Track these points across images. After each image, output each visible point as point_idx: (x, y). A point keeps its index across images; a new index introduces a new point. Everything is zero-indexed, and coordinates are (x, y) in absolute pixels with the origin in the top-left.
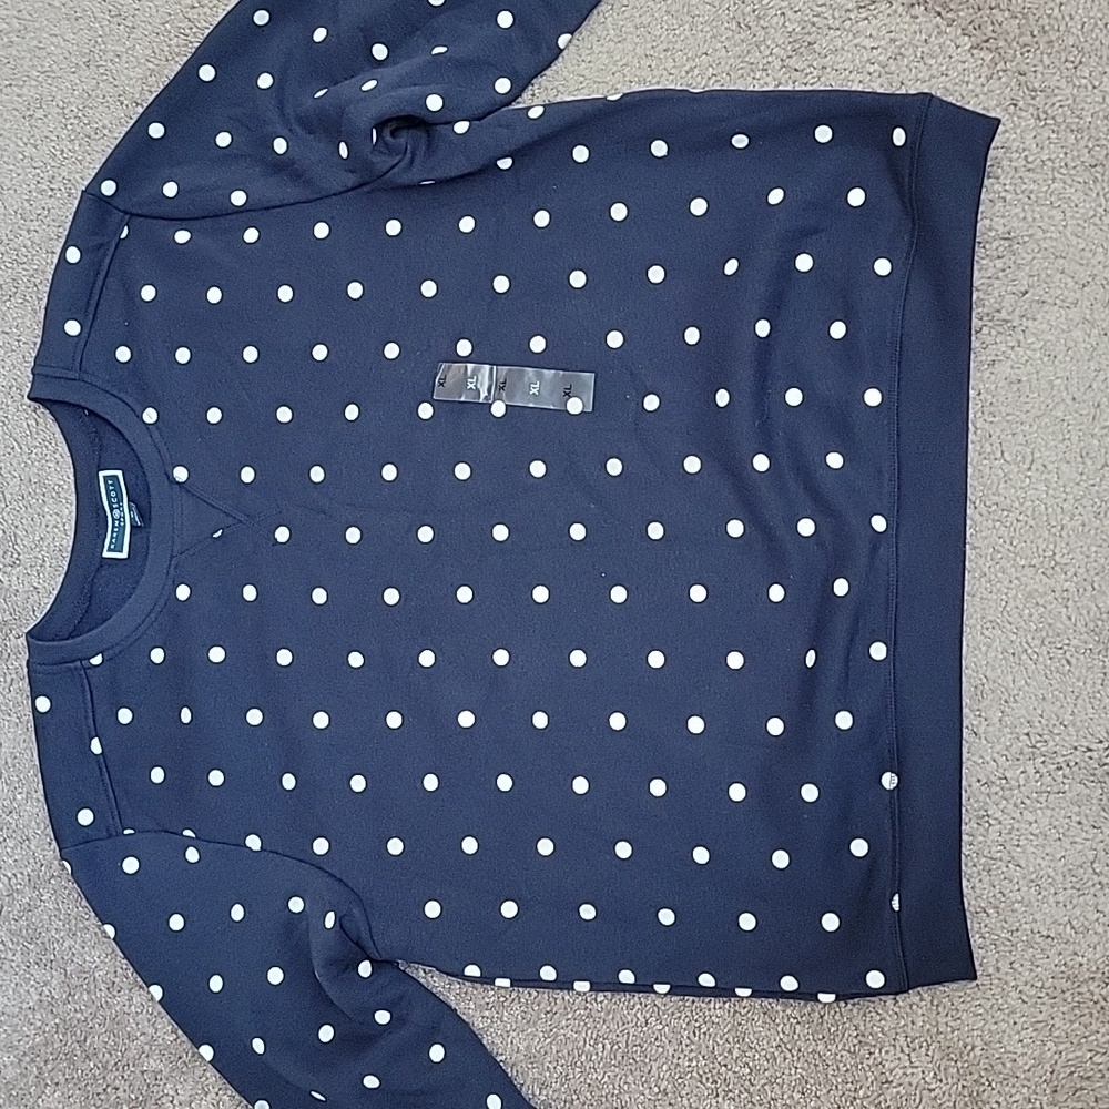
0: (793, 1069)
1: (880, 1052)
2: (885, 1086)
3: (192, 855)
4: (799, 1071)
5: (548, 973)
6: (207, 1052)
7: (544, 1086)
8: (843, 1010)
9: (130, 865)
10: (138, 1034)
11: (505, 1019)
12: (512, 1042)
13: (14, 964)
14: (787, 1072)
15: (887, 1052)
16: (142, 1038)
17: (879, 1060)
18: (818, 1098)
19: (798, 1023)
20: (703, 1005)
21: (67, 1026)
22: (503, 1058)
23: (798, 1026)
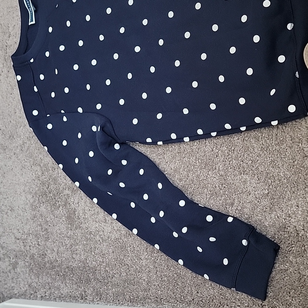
0: (268, 158)
1: (302, 145)
2: (305, 158)
3: (65, 119)
4: (271, 158)
5: (174, 136)
6: (77, 184)
7: (181, 180)
8: (285, 130)
9: (50, 126)
10: (62, 183)
11: (165, 158)
12: (169, 166)
13: (28, 166)
14: (266, 159)
15: (304, 144)
16: (63, 184)
17: (302, 148)
18: (279, 168)
19: (268, 139)
20: (232, 139)
21: (43, 183)
22: (166, 172)
23: (268, 141)
